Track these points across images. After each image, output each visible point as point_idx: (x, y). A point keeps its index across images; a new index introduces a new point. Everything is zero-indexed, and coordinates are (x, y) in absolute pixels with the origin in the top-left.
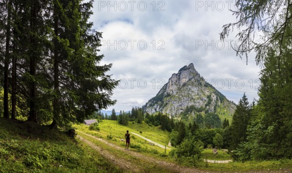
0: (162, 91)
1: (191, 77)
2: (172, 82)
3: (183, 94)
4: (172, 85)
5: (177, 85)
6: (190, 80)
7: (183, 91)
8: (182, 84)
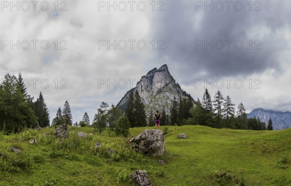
0: (124, 100)
1: (168, 82)
2: (142, 87)
3: (160, 103)
4: (142, 91)
5: (149, 92)
6: (167, 85)
7: (159, 100)
8: (156, 90)
